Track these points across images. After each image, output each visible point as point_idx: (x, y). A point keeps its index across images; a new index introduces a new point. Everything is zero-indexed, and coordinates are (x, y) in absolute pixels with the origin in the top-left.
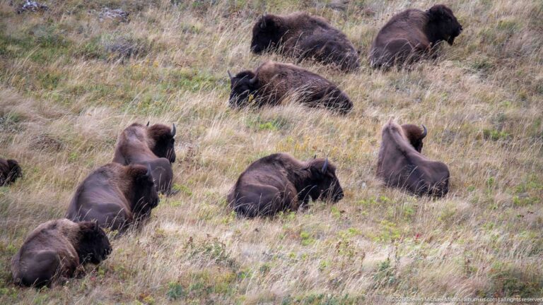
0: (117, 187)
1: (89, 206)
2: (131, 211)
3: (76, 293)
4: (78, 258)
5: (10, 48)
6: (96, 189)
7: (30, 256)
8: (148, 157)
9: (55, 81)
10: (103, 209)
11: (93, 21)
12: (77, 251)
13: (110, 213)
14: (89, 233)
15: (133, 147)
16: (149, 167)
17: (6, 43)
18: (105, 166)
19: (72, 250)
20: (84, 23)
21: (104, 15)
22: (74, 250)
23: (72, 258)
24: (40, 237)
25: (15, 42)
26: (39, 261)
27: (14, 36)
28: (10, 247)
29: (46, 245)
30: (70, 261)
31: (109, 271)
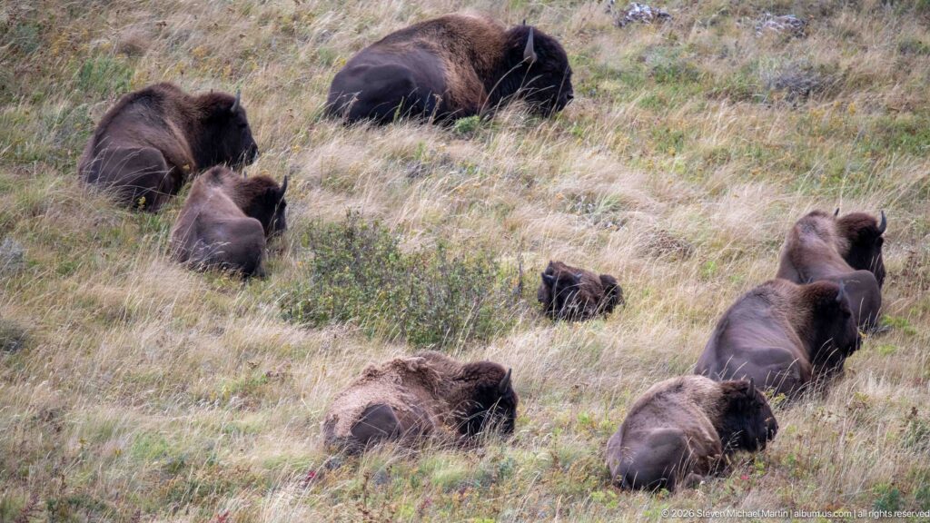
0: (787, 321)
1: (739, 353)
2: (811, 361)
3: (715, 500)
4: (720, 442)
5: (607, 85)
6: (749, 325)
7: (637, 437)
8: (836, 270)
9: (679, 140)
10: (761, 359)
11: (746, 37)
12: (717, 429)
13: (774, 366)
14: (737, 400)
15: (814, 253)
16: (842, 286)
17: (599, 77)
18: (766, 284)
19: (709, 429)
20: (729, 41)
21: (764, 26)
22: (713, 429)
23: (709, 441)
24: (651, 406)
25: (614, 75)
26: (654, 446)
27: (611, 65)
28: (605, 422)
29: (663, 419)
30: (706, 447)
31: (771, 464)
